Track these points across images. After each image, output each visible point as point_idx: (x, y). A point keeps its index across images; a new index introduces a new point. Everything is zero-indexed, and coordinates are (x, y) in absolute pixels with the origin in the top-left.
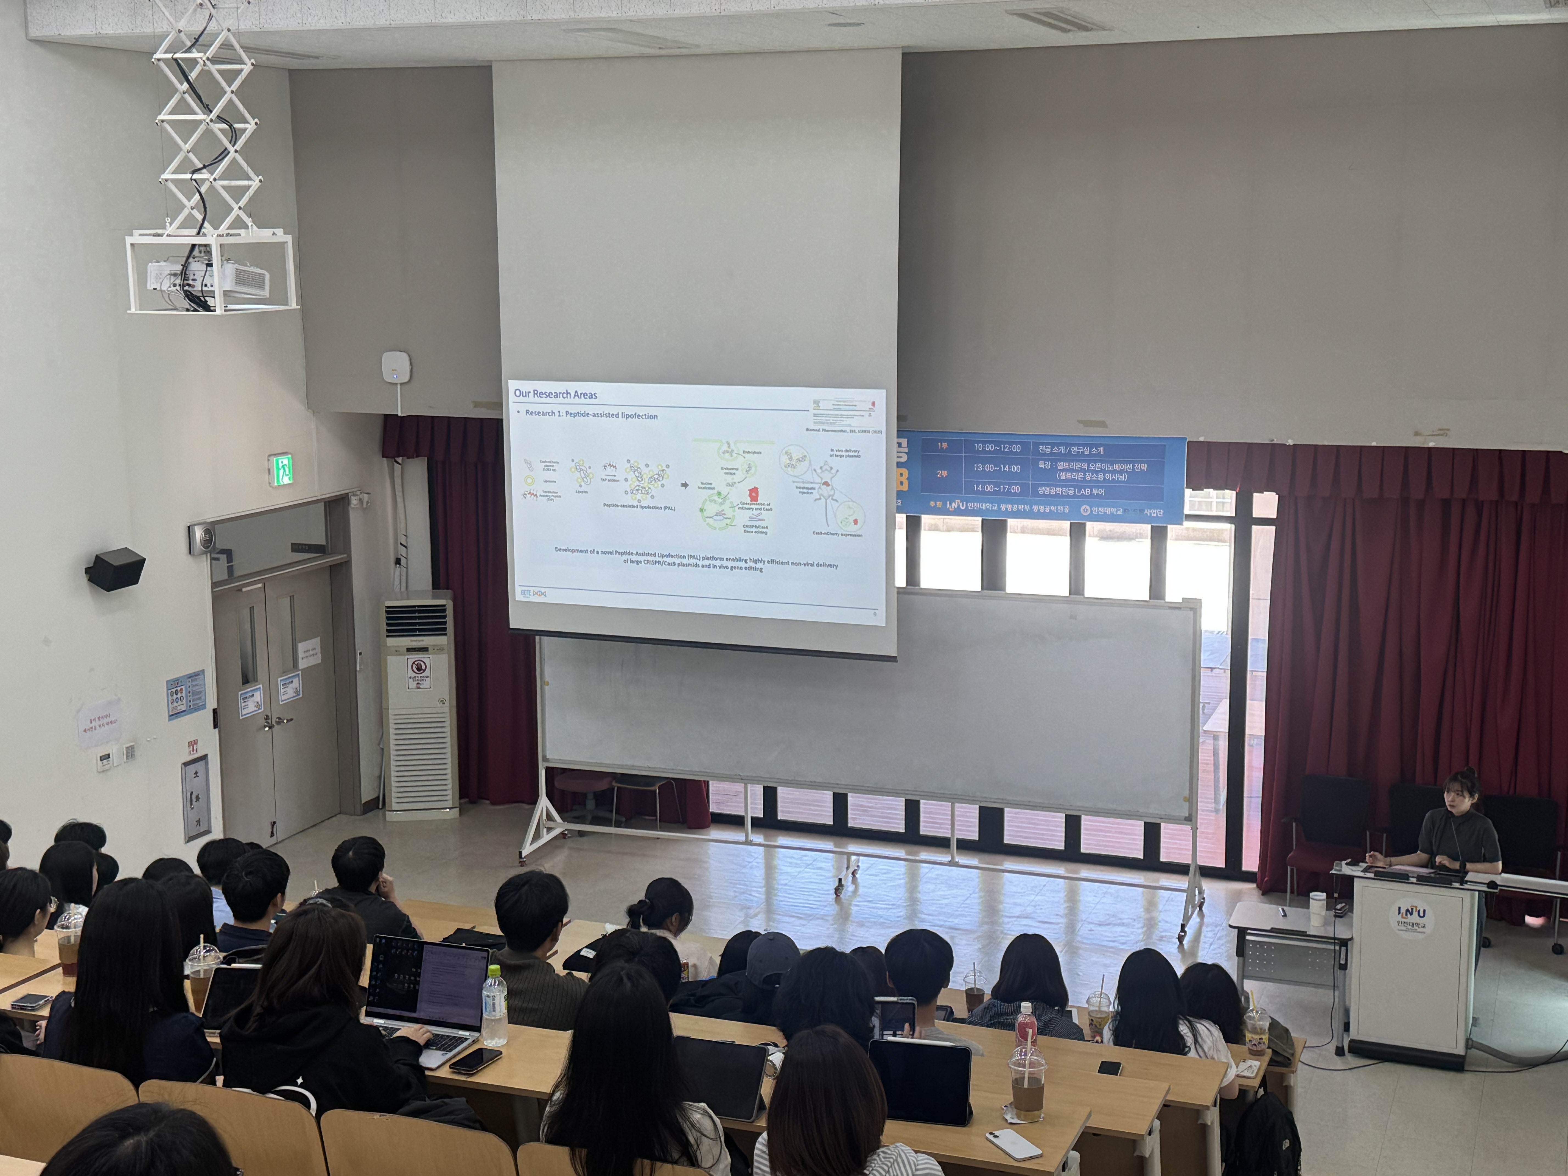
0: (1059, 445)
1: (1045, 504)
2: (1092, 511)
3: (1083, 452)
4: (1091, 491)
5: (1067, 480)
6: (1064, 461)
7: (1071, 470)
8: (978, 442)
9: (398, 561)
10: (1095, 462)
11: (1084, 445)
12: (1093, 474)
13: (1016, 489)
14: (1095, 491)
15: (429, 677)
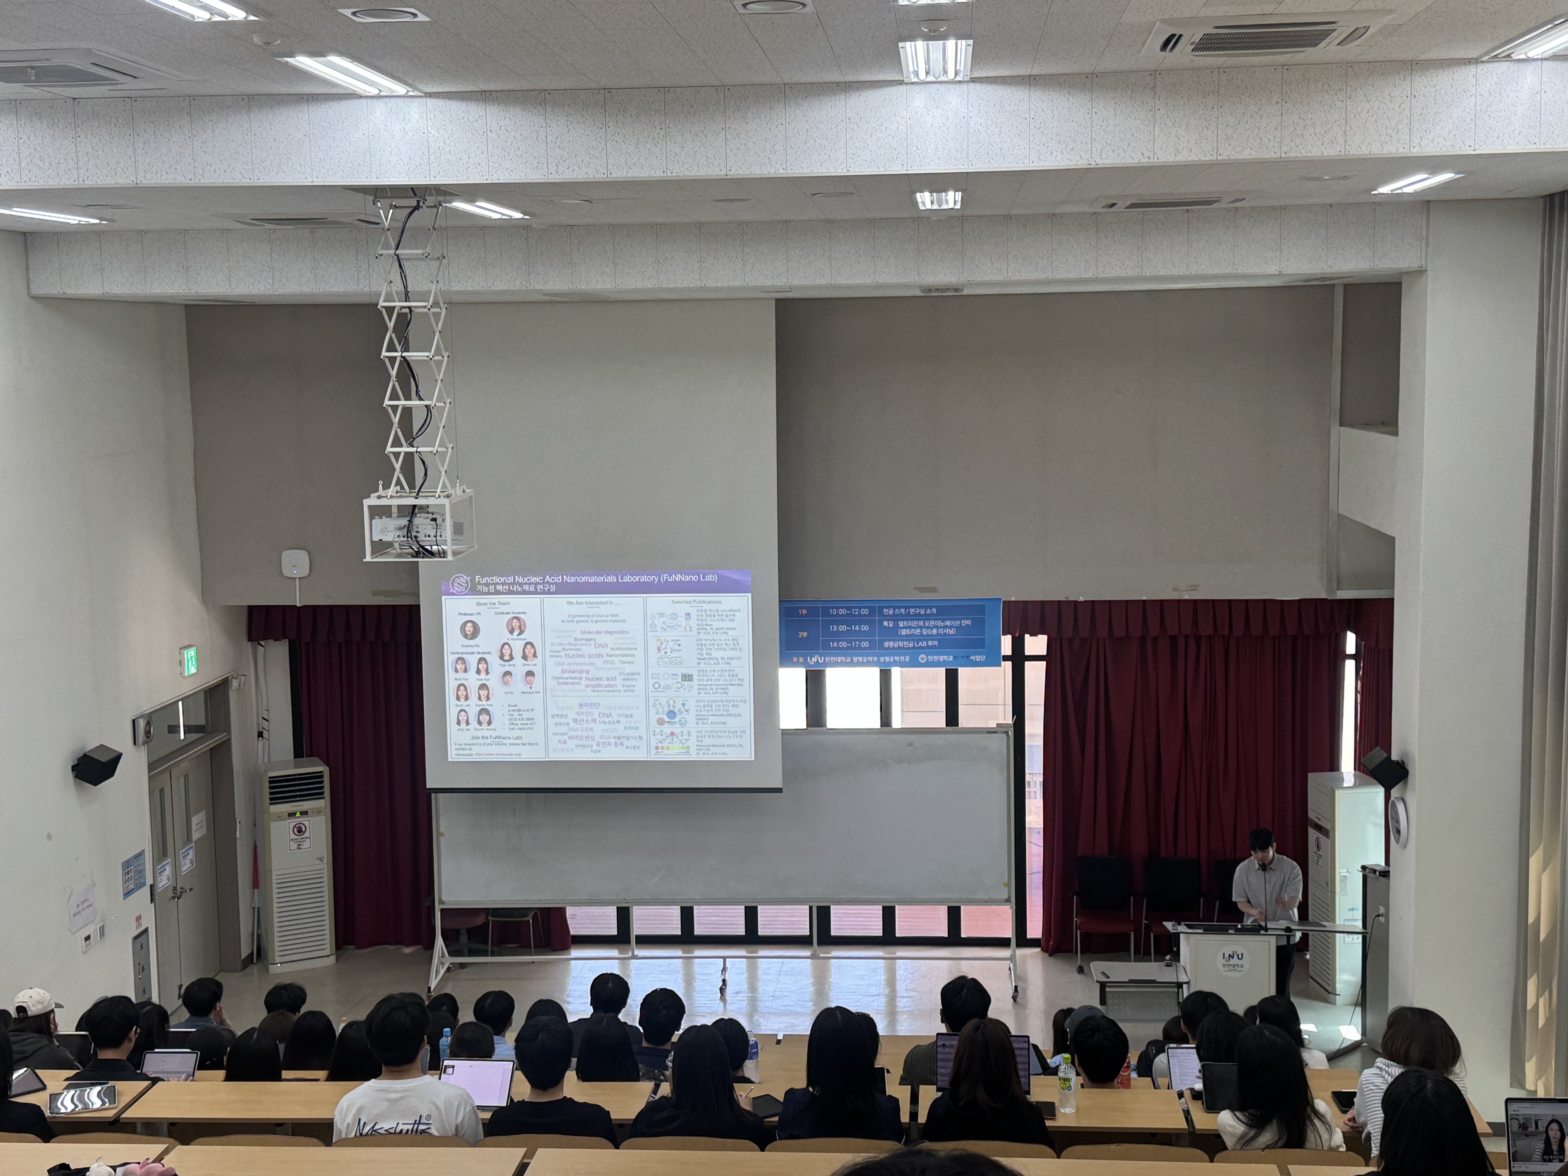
0: (899, 608)
1: (889, 655)
2: (928, 659)
3: (919, 613)
4: (927, 643)
5: (907, 635)
6: (903, 620)
7: (910, 627)
8: (833, 608)
9: (260, 734)
10: (930, 620)
11: (920, 607)
12: (928, 630)
13: (865, 644)
14: (930, 643)
15: (308, 838)
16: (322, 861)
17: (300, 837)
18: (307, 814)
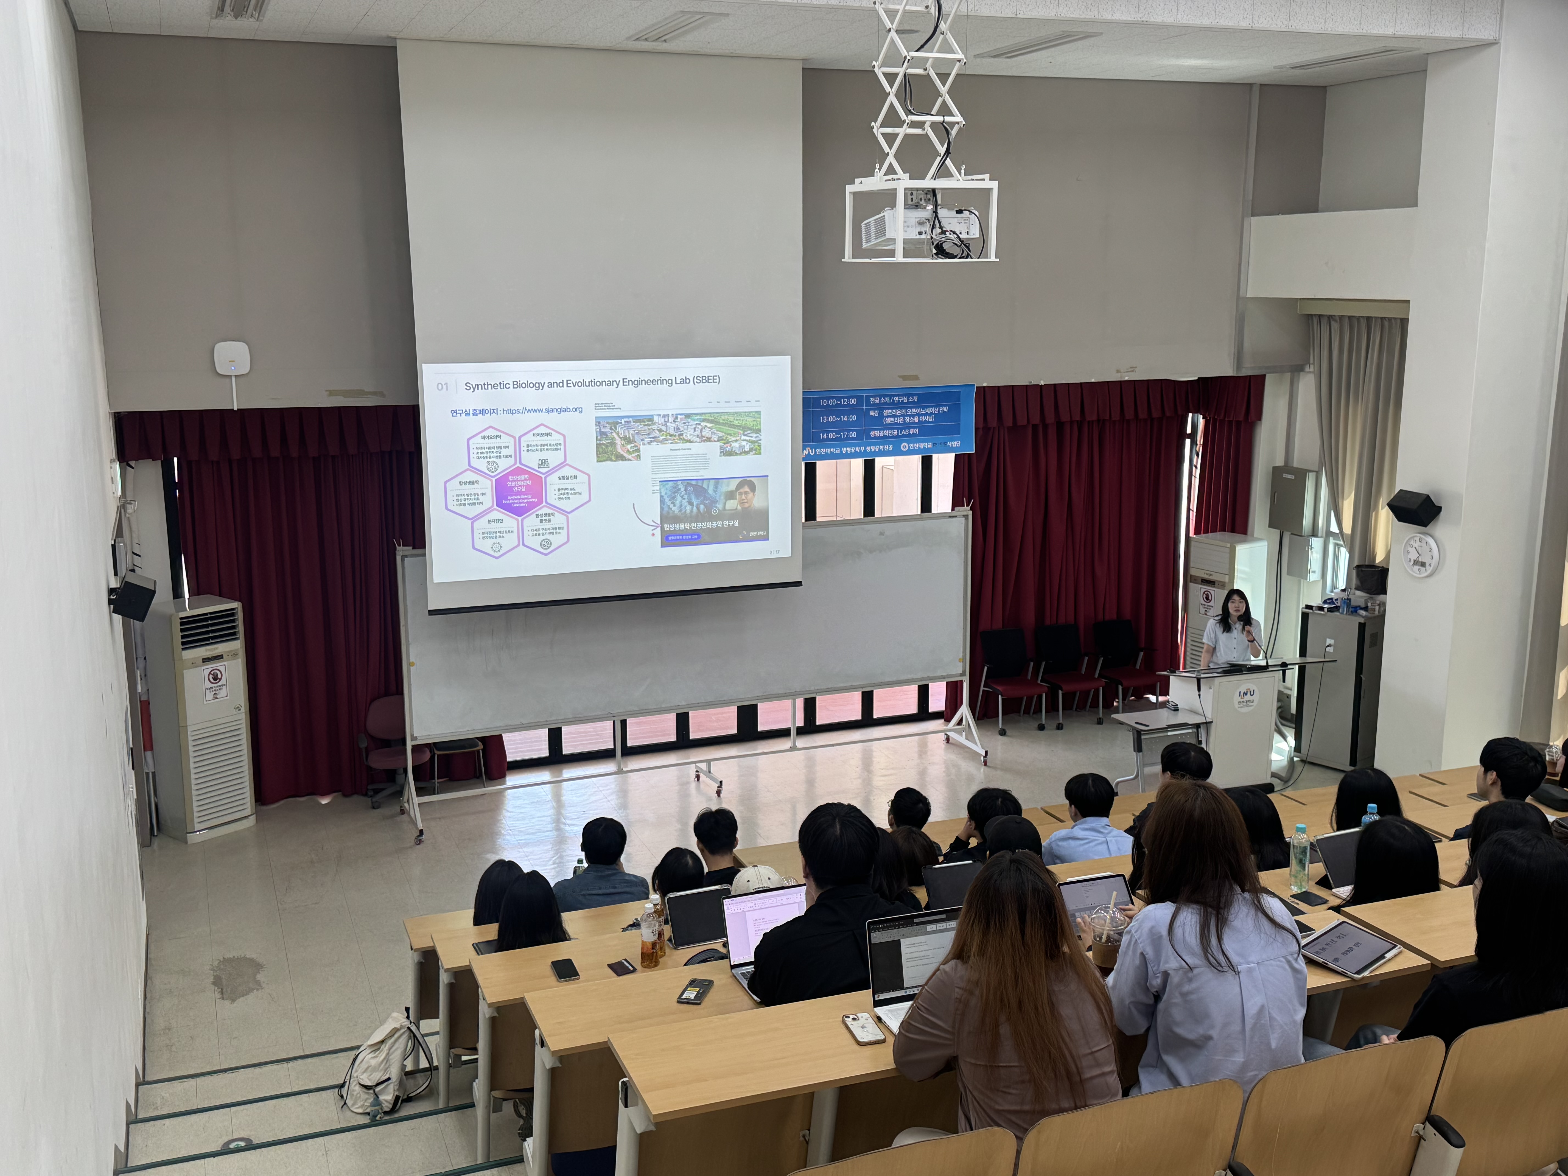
0: (885, 396)
1: (875, 444)
2: (909, 447)
3: (903, 401)
4: (909, 431)
5: (891, 424)
6: (888, 409)
7: (894, 416)
8: (823, 398)
9: (133, 572)
10: (911, 408)
11: (903, 395)
12: (910, 418)
13: (853, 435)
14: (912, 431)
15: (224, 685)
16: (240, 710)
17: (216, 685)
18: (222, 658)
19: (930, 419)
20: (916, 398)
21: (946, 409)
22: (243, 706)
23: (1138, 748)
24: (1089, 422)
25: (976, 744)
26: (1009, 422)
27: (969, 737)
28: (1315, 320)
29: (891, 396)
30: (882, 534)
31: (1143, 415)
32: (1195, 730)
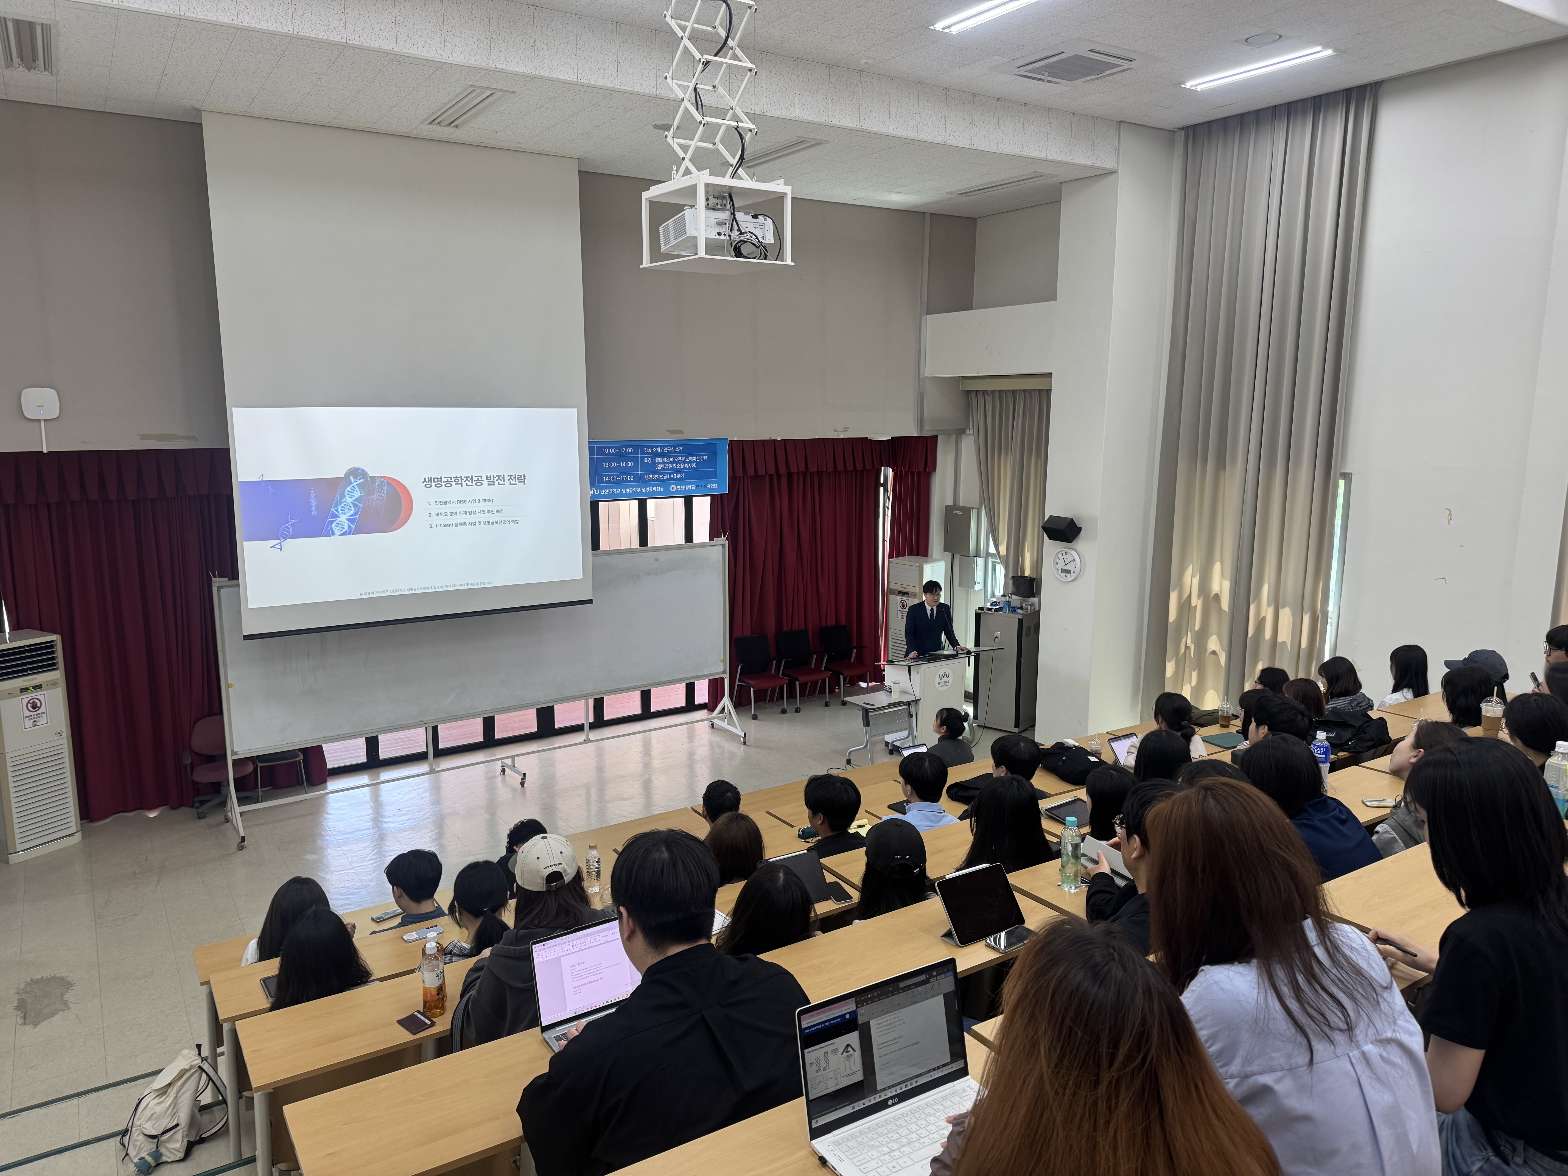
0: (656, 447)
2: (677, 489)
3: (671, 451)
4: (677, 475)
5: (662, 470)
6: (659, 457)
7: (664, 463)
8: (605, 448)
10: (678, 456)
11: (671, 446)
12: (677, 465)
13: (631, 478)
15: (44, 713)
16: (61, 735)
17: (35, 713)
18: (41, 687)
19: (693, 466)
20: (681, 448)
21: (705, 458)
22: (64, 730)
23: (867, 723)
24: (811, 472)
25: (736, 727)
26: (751, 472)
27: (731, 722)
28: (973, 395)
29: (661, 447)
30: (656, 560)
31: (850, 468)
32: (908, 707)
